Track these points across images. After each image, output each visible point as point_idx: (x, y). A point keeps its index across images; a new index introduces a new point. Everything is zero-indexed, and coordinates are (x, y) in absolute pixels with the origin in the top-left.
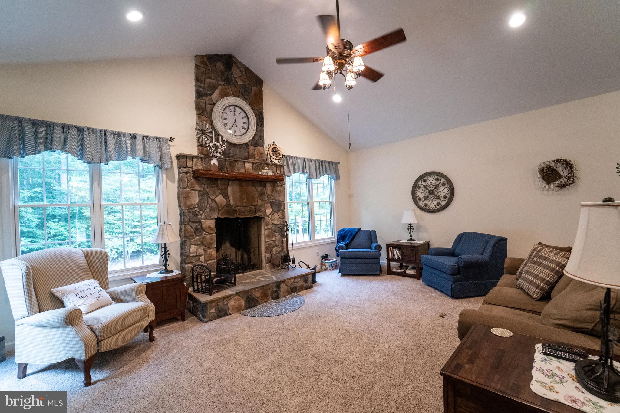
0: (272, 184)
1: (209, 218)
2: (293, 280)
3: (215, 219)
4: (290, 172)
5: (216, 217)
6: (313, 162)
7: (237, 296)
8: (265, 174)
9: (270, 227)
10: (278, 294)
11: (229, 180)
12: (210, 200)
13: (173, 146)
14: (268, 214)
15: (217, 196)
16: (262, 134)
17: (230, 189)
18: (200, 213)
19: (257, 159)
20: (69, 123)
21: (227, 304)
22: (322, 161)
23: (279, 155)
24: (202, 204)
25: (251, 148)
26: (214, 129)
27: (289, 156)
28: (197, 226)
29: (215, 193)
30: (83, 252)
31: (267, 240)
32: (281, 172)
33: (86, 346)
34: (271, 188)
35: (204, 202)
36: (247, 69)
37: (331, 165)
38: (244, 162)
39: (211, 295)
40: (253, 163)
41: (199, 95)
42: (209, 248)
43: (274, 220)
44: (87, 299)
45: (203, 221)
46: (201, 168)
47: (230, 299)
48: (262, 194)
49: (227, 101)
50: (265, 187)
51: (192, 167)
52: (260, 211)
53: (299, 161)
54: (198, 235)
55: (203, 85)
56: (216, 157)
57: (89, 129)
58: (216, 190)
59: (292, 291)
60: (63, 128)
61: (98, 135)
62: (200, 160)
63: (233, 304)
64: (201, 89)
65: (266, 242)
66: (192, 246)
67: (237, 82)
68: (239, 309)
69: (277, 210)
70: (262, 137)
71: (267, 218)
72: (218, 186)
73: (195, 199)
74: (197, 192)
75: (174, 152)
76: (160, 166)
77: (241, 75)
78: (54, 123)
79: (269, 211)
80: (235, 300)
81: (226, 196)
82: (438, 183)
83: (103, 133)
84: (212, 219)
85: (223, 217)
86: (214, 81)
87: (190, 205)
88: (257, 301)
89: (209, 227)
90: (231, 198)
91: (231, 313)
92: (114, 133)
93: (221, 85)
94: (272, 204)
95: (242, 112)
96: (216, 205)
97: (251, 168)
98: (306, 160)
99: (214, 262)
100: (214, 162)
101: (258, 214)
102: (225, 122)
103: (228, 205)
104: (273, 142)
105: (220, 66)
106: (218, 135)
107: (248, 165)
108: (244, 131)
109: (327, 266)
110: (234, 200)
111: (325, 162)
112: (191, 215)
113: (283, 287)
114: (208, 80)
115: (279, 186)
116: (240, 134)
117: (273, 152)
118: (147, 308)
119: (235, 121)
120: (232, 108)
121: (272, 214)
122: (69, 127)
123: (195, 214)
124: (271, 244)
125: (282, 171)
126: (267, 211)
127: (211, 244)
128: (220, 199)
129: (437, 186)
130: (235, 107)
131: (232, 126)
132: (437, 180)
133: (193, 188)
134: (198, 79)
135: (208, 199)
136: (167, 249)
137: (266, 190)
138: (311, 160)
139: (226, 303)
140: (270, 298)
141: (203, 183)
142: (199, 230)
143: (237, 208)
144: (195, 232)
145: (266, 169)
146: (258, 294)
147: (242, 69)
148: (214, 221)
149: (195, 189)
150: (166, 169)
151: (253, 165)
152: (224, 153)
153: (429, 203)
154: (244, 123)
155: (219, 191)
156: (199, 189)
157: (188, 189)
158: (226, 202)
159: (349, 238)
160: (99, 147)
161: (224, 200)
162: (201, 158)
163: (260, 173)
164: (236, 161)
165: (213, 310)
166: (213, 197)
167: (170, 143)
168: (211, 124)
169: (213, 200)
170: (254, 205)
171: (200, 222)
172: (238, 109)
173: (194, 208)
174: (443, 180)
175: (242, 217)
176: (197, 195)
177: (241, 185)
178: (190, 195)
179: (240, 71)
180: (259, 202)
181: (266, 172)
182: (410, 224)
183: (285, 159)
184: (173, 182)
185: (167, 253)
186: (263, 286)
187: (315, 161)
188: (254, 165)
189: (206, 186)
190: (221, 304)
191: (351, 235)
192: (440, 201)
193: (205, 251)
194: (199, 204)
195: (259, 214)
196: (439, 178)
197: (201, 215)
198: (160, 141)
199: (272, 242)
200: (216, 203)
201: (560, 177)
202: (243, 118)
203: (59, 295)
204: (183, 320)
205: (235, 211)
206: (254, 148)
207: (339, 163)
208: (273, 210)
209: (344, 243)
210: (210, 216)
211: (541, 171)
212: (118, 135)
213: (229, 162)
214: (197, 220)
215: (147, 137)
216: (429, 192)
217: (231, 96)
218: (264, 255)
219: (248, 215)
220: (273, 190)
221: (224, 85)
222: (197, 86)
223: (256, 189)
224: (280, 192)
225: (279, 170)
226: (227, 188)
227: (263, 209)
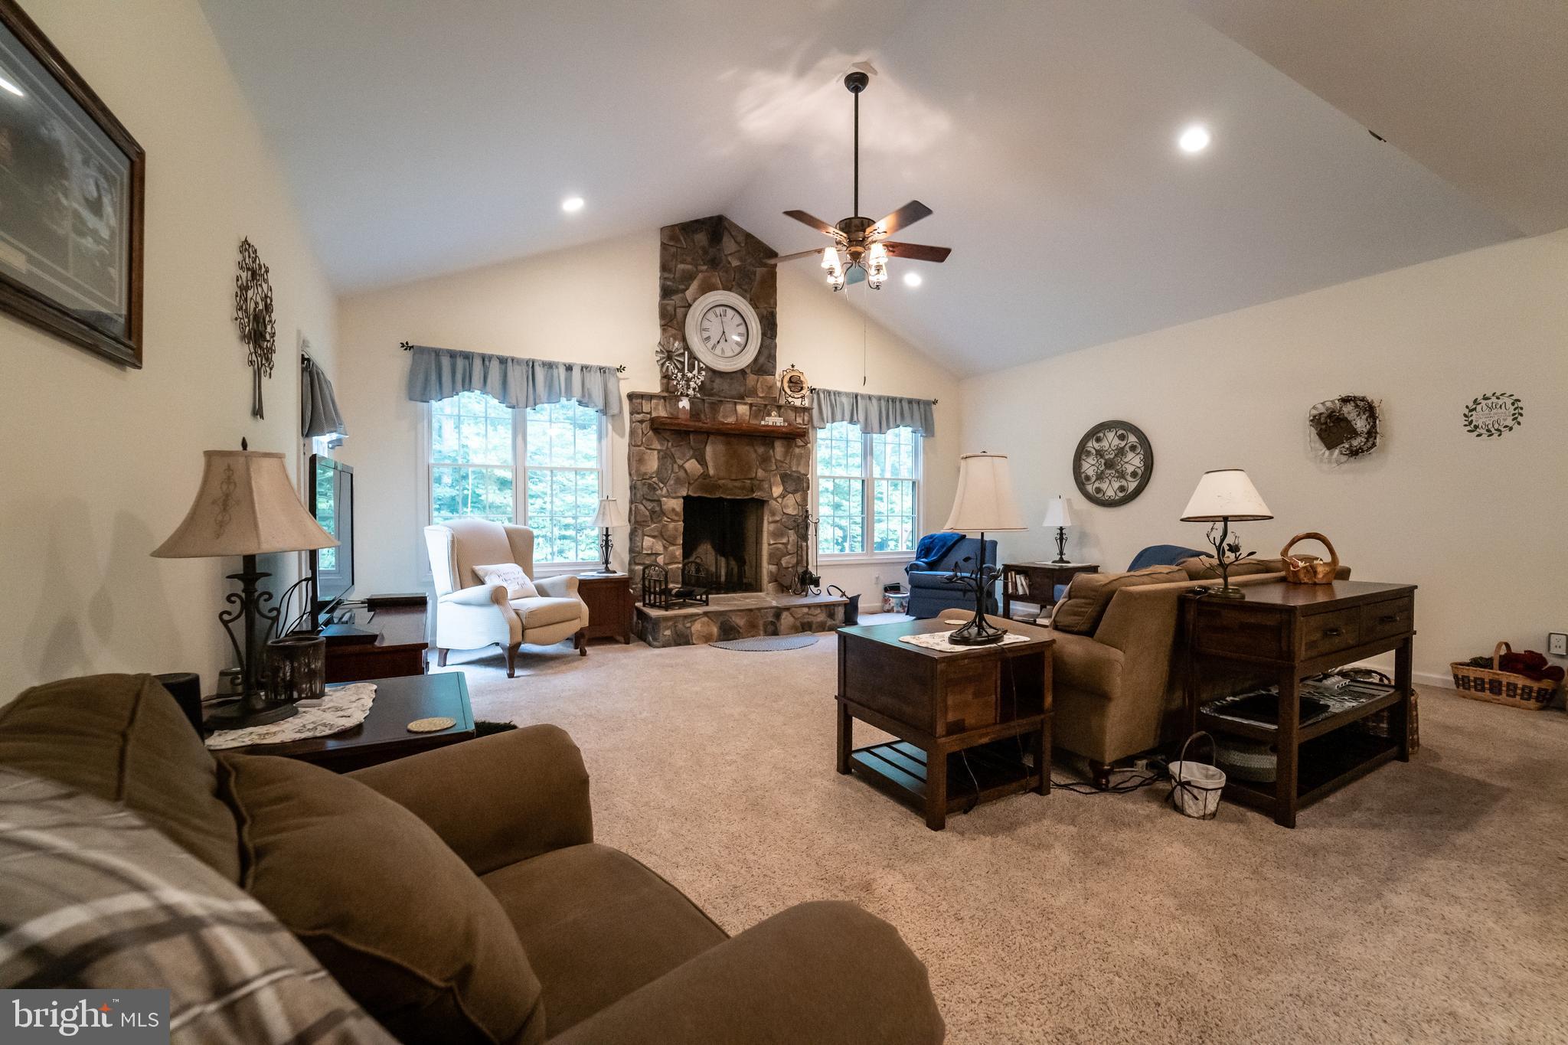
0: (786, 443)
1: (674, 495)
2: (806, 610)
3: (684, 498)
4: (824, 422)
5: (685, 494)
6: (874, 401)
7: (705, 619)
8: (771, 424)
9: (778, 519)
10: (776, 628)
11: (709, 434)
12: (675, 466)
13: (624, 379)
14: (775, 495)
15: (688, 460)
16: (773, 351)
17: (709, 450)
18: (659, 486)
19: (760, 397)
20: (491, 353)
21: (690, 627)
22: (894, 400)
23: (802, 389)
24: (664, 471)
25: (751, 379)
26: (687, 348)
27: (824, 391)
28: (653, 508)
29: (684, 455)
30: (505, 528)
31: (772, 542)
32: (803, 420)
33: (512, 630)
34: (783, 449)
35: (666, 469)
36: (749, 237)
37: (915, 406)
38: (735, 403)
39: (667, 611)
40: (751, 405)
41: (666, 292)
42: (674, 545)
43: (786, 506)
44: (511, 583)
45: (664, 499)
46: (663, 414)
47: (696, 620)
48: (765, 460)
49: (711, 300)
50: (773, 447)
51: (650, 413)
52: (760, 488)
53: (844, 400)
54: (655, 520)
55: (672, 276)
56: (687, 395)
57: (513, 359)
58: (687, 450)
59: (803, 628)
60: (484, 360)
61: (524, 367)
62: (662, 400)
63: (699, 629)
64: (669, 283)
65: (769, 545)
66: (646, 537)
67: (729, 263)
68: (707, 639)
69: (794, 490)
70: (772, 357)
71: (773, 502)
72: (690, 443)
73: (653, 464)
74: (656, 452)
75: (626, 388)
76: (604, 411)
77: (739, 248)
78: (473, 353)
79: (777, 491)
80: (703, 624)
81: (702, 461)
82: (1123, 444)
83: (531, 364)
84: (678, 497)
85: (696, 495)
86: (689, 267)
87: (645, 474)
88: (739, 632)
89: (674, 510)
90: (710, 465)
91: (695, 642)
92: (544, 364)
93: (702, 271)
94: (785, 478)
95: (737, 316)
96: (685, 475)
97: (748, 413)
98: (859, 398)
99: (678, 568)
100: (684, 403)
101: (756, 495)
102: (706, 334)
103: (705, 476)
104: (793, 366)
105: (701, 238)
106: (693, 357)
107: (742, 409)
108: (738, 349)
109: (892, 605)
110: (716, 468)
111: (901, 400)
112: (645, 488)
113: (786, 619)
114: (681, 266)
115: (799, 447)
116: (731, 354)
117: (791, 384)
118: (578, 605)
119: (724, 332)
120: (719, 310)
121: (783, 496)
122: (491, 357)
123: (652, 488)
124: (779, 549)
125: (806, 418)
126: (774, 489)
127: (675, 538)
128: (692, 465)
129: (1121, 452)
130: (724, 308)
131: (718, 342)
132: (1122, 437)
133: (651, 447)
134: (664, 268)
135: (673, 466)
136: (610, 538)
137: (774, 451)
138: (870, 398)
139: (688, 625)
140: (762, 633)
141: (665, 439)
142: (657, 514)
143: (721, 482)
144: (651, 516)
145: (773, 415)
146: (740, 621)
147: (740, 238)
148: (682, 500)
149: (653, 447)
150: (613, 416)
151: (751, 409)
152: (702, 388)
153: (1104, 486)
154: (740, 335)
155: (692, 452)
156: (659, 448)
157: (642, 448)
158: (702, 471)
159: (938, 551)
160: (525, 385)
161: (699, 466)
162: (664, 398)
163: (763, 423)
164: (721, 401)
165: (668, 632)
166: (680, 462)
167: (619, 374)
168: (684, 339)
169: (681, 467)
170: (751, 479)
171: (659, 501)
172: (729, 311)
173: (651, 478)
174: (1132, 439)
175: (728, 497)
176: (656, 457)
177: (728, 443)
178: (646, 457)
179: (736, 242)
180: (760, 473)
181: (774, 420)
182: (1061, 529)
183: (815, 396)
184: (622, 436)
185: (610, 543)
186: (751, 610)
187: (879, 398)
188: (754, 408)
189: (670, 444)
190: (680, 626)
191: (942, 547)
192: (1124, 483)
193: (665, 548)
194: (658, 472)
195: (759, 494)
196: (1125, 434)
197: (661, 489)
198: (605, 372)
199: (780, 546)
200: (686, 471)
201: (1354, 433)
202: (738, 326)
203: (481, 574)
204: (627, 643)
205: (717, 487)
206: (755, 377)
207: (935, 402)
208: (785, 489)
209: (926, 560)
210: (675, 493)
211: (1316, 421)
212: (549, 366)
213: (709, 403)
214: (656, 498)
215: (587, 368)
216: (1105, 464)
217: (717, 289)
218: (767, 568)
219: (738, 496)
220: (786, 454)
221: (706, 271)
222: (663, 279)
223: (756, 451)
224: (800, 456)
225: (800, 416)
226: (705, 448)
227: (765, 486)
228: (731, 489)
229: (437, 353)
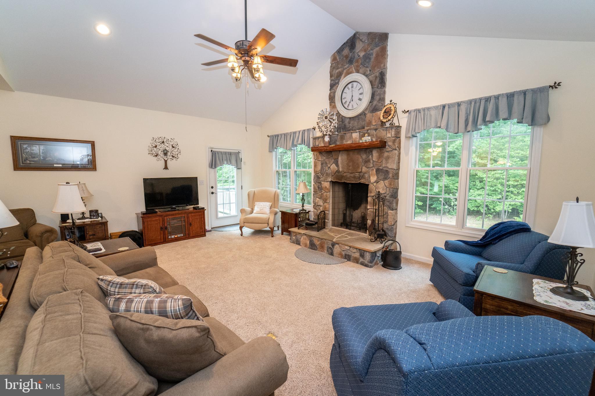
0: (378, 150)
1: (326, 181)
5: (330, 180)
8: (367, 141)
9: (374, 195)
11: (340, 150)
12: (327, 167)
14: (372, 181)
15: (332, 164)
17: (340, 158)
23: (391, 115)
24: (323, 170)
25: (368, 116)
27: (415, 111)
28: (319, 186)
29: (330, 162)
31: (369, 208)
34: (377, 154)
36: (369, 33)
38: (353, 133)
41: (331, 87)
43: (378, 188)
45: (323, 183)
48: (367, 161)
49: (348, 79)
50: (372, 154)
52: (363, 177)
54: (319, 192)
55: (334, 78)
58: (331, 160)
66: (318, 198)
67: (359, 56)
69: (383, 178)
71: (370, 186)
72: (332, 156)
73: (319, 168)
74: (320, 162)
79: (373, 179)
81: (337, 165)
84: (327, 182)
85: (334, 181)
87: (318, 171)
89: (326, 187)
90: (340, 166)
91: (302, 245)
93: (346, 69)
94: (378, 171)
95: (358, 85)
96: (330, 172)
97: (358, 137)
99: (327, 213)
100: (328, 138)
101: (362, 181)
102: (344, 100)
103: (338, 171)
104: (391, 101)
105: (346, 52)
107: (355, 135)
108: (359, 102)
110: (342, 168)
112: (317, 178)
114: (337, 71)
115: (388, 152)
116: (356, 106)
119: (352, 96)
120: (350, 85)
121: (377, 182)
123: (319, 177)
124: (372, 212)
125: (393, 133)
126: (371, 178)
128: (333, 167)
131: (350, 102)
133: (319, 160)
134: (331, 75)
136: (304, 197)
139: (300, 237)
141: (322, 156)
142: (320, 188)
143: (345, 174)
144: (318, 190)
145: (366, 136)
146: (317, 242)
148: (329, 183)
151: (360, 134)
154: (361, 93)
155: (333, 160)
156: (321, 160)
157: (316, 160)
158: (337, 169)
161: (336, 167)
163: (361, 141)
164: (346, 133)
166: (329, 166)
169: (330, 168)
170: (359, 172)
172: (354, 84)
173: (319, 173)
176: (320, 164)
177: (348, 155)
178: (317, 164)
179: (363, 41)
180: (364, 169)
183: (408, 116)
185: (304, 199)
189: (325, 158)
193: (324, 204)
194: (321, 170)
195: (363, 180)
197: (322, 178)
198: (309, 131)
199: (373, 210)
200: (331, 170)
202: (359, 90)
205: (342, 177)
206: (372, 114)
208: (378, 178)
213: (340, 135)
214: (320, 182)
215: (304, 131)
219: (352, 181)
220: (379, 157)
221: (348, 66)
223: (362, 157)
224: (387, 158)
225: (389, 133)
226: (338, 158)
227: (367, 176)
228: (349, 178)
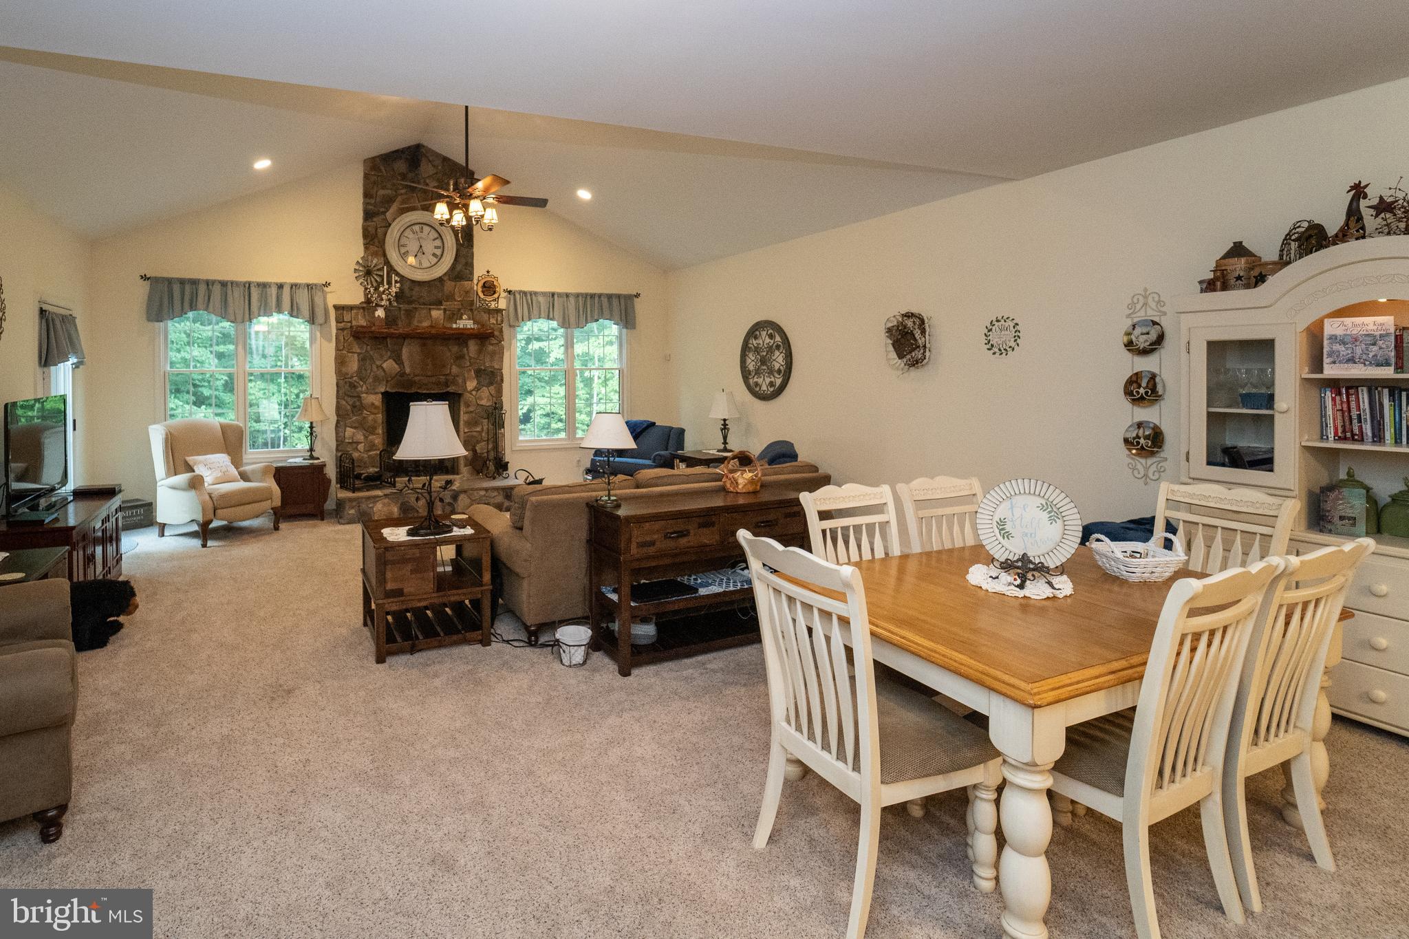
0: (479, 342)
1: (373, 392)
3: (382, 394)
4: (518, 320)
5: (383, 390)
6: (572, 298)
8: (461, 326)
9: (471, 409)
11: (404, 337)
13: (330, 293)
14: (470, 389)
15: (386, 361)
16: (470, 260)
17: (405, 350)
18: (360, 384)
19: (457, 302)
20: (214, 278)
21: (372, 508)
22: (593, 296)
23: (495, 293)
24: (363, 372)
25: (449, 285)
26: (387, 263)
27: (521, 292)
28: (355, 403)
29: (382, 356)
30: (219, 424)
31: (466, 431)
32: (497, 320)
33: (204, 510)
34: (476, 348)
35: (365, 369)
36: (445, 159)
37: (615, 301)
38: (431, 309)
39: (354, 493)
40: (445, 310)
41: (368, 216)
42: (374, 434)
43: (480, 398)
45: (364, 395)
46: (363, 322)
48: (460, 357)
49: (414, 217)
50: (467, 346)
51: (351, 322)
52: (454, 382)
53: (541, 299)
54: (356, 414)
55: (374, 201)
56: (382, 306)
57: (232, 283)
58: (384, 353)
60: (208, 285)
61: (242, 288)
62: (361, 311)
64: (371, 207)
66: (349, 428)
69: (488, 384)
70: (469, 265)
71: (467, 395)
72: (387, 347)
73: (353, 366)
74: (356, 355)
75: (332, 300)
76: (312, 320)
77: (436, 171)
78: (199, 280)
79: (471, 385)
81: (398, 359)
82: (772, 342)
83: (247, 285)
84: (376, 393)
85: (394, 390)
86: (389, 192)
87: (349, 374)
89: (373, 404)
90: (407, 364)
92: (259, 285)
93: (402, 194)
94: (479, 373)
95: (433, 231)
96: (383, 374)
97: (442, 317)
98: (557, 296)
100: (380, 313)
101: (451, 389)
102: (404, 249)
103: (402, 374)
104: (488, 272)
105: (401, 166)
106: (392, 270)
107: (437, 314)
108: (435, 260)
110: (412, 366)
111: (600, 296)
112: (347, 387)
113: (463, 501)
114: (381, 192)
115: (492, 344)
116: (429, 265)
117: (485, 289)
119: (421, 246)
120: (415, 228)
121: (477, 389)
122: (214, 282)
123: (353, 386)
124: (472, 436)
125: (499, 319)
126: (468, 384)
127: (375, 428)
128: (390, 365)
130: (420, 226)
131: (415, 256)
133: (352, 350)
134: (366, 194)
135: (372, 366)
136: (315, 429)
137: (467, 350)
138: (568, 295)
141: (365, 344)
142: (358, 407)
143: (417, 379)
144: (353, 410)
145: (465, 318)
147: (438, 162)
148: (380, 396)
149: (354, 350)
150: (321, 325)
151: (445, 313)
152: (399, 296)
154: (436, 247)
155: (389, 353)
156: (358, 351)
157: (345, 351)
158: (399, 370)
160: (242, 303)
161: (396, 366)
162: (363, 308)
163: (455, 326)
164: (416, 308)
165: (352, 511)
166: (378, 363)
167: (325, 289)
168: (385, 255)
169: (381, 367)
170: (444, 375)
171: (359, 397)
172: (424, 227)
173: (352, 377)
175: (425, 391)
176: (356, 359)
177: (424, 345)
178: (346, 359)
179: (433, 165)
180: (455, 370)
181: (465, 323)
183: (512, 297)
184: (330, 341)
185: (315, 434)
187: (578, 295)
188: (448, 313)
189: (368, 347)
192: (773, 379)
193: (366, 437)
194: (358, 372)
195: (453, 388)
196: (773, 333)
197: (361, 387)
198: (312, 288)
199: (475, 434)
200: (384, 370)
202: (434, 240)
205: (413, 383)
206: (453, 283)
207: (638, 296)
208: (479, 383)
210: (375, 389)
212: (263, 286)
213: (404, 311)
214: (356, 394)
215: (296, 285)
216: (761, 361)
217: (415, 209)
219: (433, 389)
220: (480, 352)
221: (406, 193)
222: (366, 204)
223: (450, 351)
224: (493, 354)
225: (492, 318)
226: (401, 350)
227: (460, 381)
228: (427, 385)
229: (170, 281)
